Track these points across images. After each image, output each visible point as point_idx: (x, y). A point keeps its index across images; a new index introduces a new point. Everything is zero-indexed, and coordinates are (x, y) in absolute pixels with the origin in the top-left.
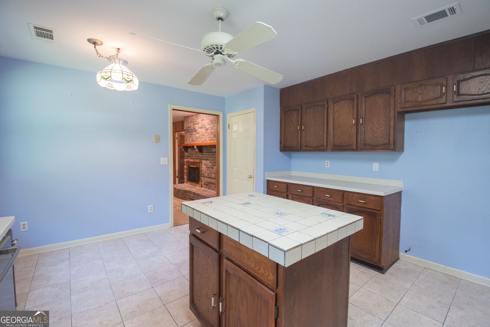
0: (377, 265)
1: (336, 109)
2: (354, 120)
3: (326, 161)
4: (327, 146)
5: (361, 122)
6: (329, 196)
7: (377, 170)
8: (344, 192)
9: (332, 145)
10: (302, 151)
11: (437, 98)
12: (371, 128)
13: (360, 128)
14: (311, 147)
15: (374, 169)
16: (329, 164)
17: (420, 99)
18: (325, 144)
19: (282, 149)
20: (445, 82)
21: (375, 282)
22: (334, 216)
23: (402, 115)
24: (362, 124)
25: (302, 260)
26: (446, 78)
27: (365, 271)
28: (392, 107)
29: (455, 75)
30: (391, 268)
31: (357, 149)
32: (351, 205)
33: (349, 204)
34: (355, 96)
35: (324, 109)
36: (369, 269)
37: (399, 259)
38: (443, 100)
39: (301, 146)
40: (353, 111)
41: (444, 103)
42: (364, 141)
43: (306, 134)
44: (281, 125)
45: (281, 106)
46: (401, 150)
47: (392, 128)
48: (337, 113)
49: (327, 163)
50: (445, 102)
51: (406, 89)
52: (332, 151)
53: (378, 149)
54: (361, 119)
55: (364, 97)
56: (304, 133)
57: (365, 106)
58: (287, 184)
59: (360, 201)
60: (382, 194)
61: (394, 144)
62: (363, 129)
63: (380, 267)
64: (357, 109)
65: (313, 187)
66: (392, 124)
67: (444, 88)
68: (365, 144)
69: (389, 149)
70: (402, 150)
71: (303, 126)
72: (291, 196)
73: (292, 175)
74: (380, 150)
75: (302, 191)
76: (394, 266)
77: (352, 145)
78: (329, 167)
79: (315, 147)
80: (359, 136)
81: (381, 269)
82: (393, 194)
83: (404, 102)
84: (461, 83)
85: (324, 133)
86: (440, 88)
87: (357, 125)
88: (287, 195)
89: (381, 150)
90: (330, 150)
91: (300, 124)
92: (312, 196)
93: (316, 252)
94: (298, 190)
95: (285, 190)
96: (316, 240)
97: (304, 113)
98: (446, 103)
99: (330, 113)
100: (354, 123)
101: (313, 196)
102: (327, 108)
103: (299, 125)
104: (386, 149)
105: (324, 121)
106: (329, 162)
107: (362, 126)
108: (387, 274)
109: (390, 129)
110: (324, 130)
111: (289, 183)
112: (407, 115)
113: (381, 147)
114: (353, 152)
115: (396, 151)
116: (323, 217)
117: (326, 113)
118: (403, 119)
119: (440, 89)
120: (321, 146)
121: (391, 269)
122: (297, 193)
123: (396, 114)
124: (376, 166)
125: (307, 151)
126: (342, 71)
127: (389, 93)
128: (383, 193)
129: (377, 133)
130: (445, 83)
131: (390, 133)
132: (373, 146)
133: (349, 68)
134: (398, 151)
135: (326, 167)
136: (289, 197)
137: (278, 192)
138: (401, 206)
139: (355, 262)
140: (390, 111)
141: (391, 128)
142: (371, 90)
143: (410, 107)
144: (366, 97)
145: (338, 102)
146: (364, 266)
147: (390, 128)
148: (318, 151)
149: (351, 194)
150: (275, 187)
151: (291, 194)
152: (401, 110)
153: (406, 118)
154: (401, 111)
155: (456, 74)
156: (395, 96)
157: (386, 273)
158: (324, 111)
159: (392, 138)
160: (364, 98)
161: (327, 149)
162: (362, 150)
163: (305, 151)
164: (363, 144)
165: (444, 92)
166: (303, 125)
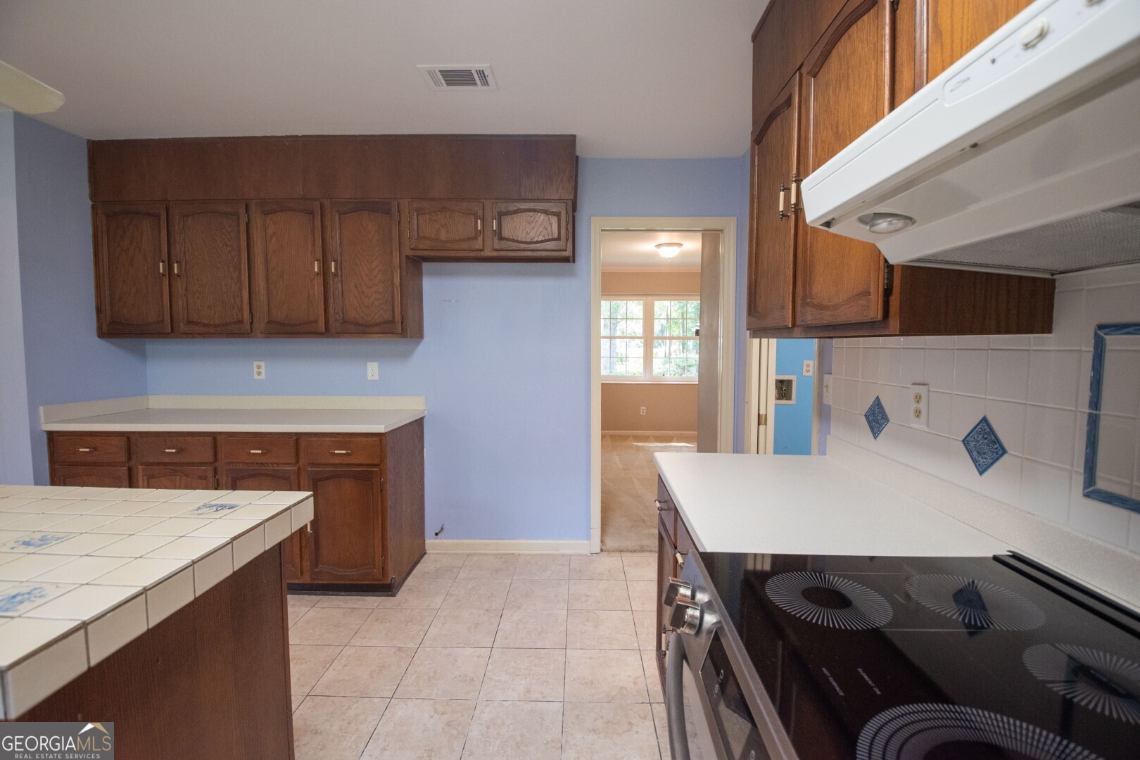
0: (380, 583)
1: (270, 231)
2: (316, 263)
3: (256, 363)
4: (251, 323)
5: (333, 271)
6: (260, 452)
7: (376, 377)
8: (298, 436)
9: (266, 321)
10: (177, 337)
11: (469, 239)
12: (356, 287)
13: (331, 282)
14: (205, 325)
15: (370, 377)
16: (263, 370)
17: (443, 235)
18: (245, 317)
19: (105, 330)
20: (481, 211)
21: (377, 620)
22: (232, 507)
23: (415, 263)
24: (335, 275)
25: (91, 670)
26: (481, 205)
27: (356, 606)
28: (396, 245)
29: (494, 201)
30: (410, 577)
31: (327, 332)
32: (319, 465)
33: (313, 464)
34: (317, 205)
35: (238, 226)
36: (366, 597)
37: (425, 553)
38: (478, 244)
39: (172, 321)
40: (314, 241)
41: (480, 250)
42: (341, 314)
43: (186, 289)
44: (96, 254)
45: (94, 195)
46: (418, 336)
47: (397, 289)
48: (274, 239)
49: (259, 367)
50: (481, 248)
51: (420, 212)
52: (266, 337)
53: (373, 333)
54: (333, 263)
55: (338, 211)
56: (179, 286)
57: (340, 234)
58: (127, 436)
59: (336, 452)
60: (380, 428)
61: (402, 323)
62: (340, 285)
63: (387, 584)
64: (323, 239)
65: (214, 436)
66: (397, 281)
67: (479, 221)
68: (344, 322)
69: (392, 333)
70: (419, 334)
71: (176, 265)
72: (143, 470)
73: (151, 406)
74: (376, 336)
75: (180, 451)
76: (415, 572)
77: (316, 322)
78: (263, 376)
79: (217, 326)
80: (331, 301)
81: (387, 588)
82: (406, 425)
83: (416, 236)
84: (503, 217)
85: (240, 289)
86: (473, 220)
87: (324, 274)
88: (130, 470)
89: (380, 335)
90: (261, 333)
91: (165, 257)
92: (211, 459)
93: (152, 625)
94: (167, 451)
95: (122, 457)
96: (149, 592)
97: (177, 227)
98: (483, 250)
99: (255, 236)
100: (316, 270)
101: (216, 460)
102: (248, 224)
103: (163, 261)
104: (388, 333)
105: (240, 256)
106: (262, 364)
107: (336, 280)
108: (402, 594)
109: (393, 292)
110: (239, 281)
111: (134, 432)
112: (426, 266)
113: (376, 329)
114: (319, 340)
115: (407, 337)
116: (201, 516)
117: (245, 238)
118: (420, 274)
119: (473, 223)
120: (235, 323)
121: (410, 581)
122: (167, 460)
123: (404, 259)
124: (373, 370)
125: (193, 337)
126: (282, 137)
127: (388, 212)
128: (383, 426)
129: (369, 298)
130: (480, 213)
131: (393, 297)
132: (362, 325)
133: (300, 135)
134: (411, 337)
135: (256, 377)
136: (138, 474)
137: (95, 464)
138: (423, 447)
139: (334, 593)
140: (392, 253)
141: (395, 288)
142: (351, 199)
143: (426, 250)
144: (341, 214)
145: (274, 212)
146: (355, 593)
147: (393, 288)
148: (227, 337)
149: (314, 439)
150: (81, 450)
151: (142, 464)
152: (411, 253)
153: (424, 271)
154: (413, 256)
155: (498, 201)
156: (399, 222)
157: (399, 593)
158: (239, 232)
159: (398, 310)
160: (337, 215)
161: (251, 331)
162: (340, 334)
163: (188, 337)
164: (341, 321)
165: (479, 229)
166: (177, 262)
